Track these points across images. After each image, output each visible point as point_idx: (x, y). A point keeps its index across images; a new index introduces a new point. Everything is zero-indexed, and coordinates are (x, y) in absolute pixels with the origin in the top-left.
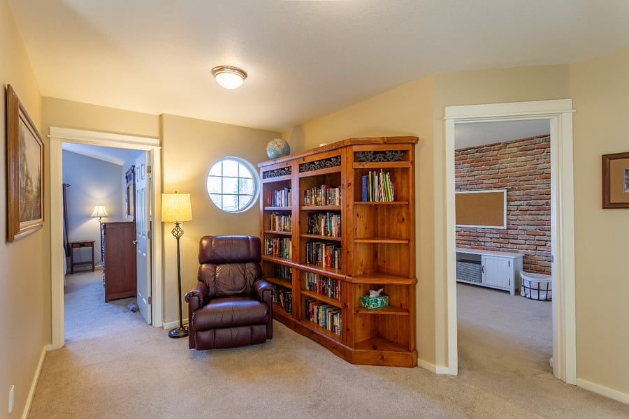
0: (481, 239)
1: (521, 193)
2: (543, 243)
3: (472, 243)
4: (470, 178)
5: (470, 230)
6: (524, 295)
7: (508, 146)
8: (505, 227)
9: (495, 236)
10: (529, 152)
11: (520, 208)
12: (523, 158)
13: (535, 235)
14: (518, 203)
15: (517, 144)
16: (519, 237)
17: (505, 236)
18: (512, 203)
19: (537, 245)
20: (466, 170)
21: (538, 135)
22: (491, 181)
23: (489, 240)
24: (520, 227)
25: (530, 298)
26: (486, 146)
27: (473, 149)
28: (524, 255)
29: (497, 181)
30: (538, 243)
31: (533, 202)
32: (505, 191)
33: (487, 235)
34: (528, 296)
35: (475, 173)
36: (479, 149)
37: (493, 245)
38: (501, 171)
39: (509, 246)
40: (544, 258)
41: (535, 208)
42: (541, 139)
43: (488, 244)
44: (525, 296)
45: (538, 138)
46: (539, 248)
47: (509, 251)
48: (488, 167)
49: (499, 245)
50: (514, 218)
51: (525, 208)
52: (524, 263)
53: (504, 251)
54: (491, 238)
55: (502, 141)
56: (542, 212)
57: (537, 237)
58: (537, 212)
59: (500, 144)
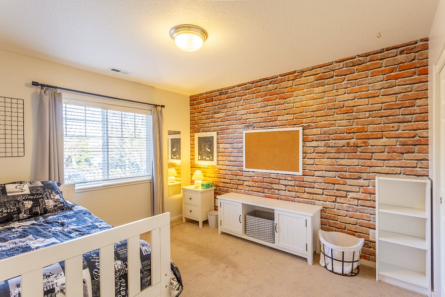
0: (275, 186)
1: (318, 131)
2: (344, 194)
3: (266, 191)
4: (263, 115)
5: (264, 176)
6: (324, 265)
7: (304, 75)
8: (300, 173)
9: (290, 183)
10: (326, 81)
11: (317, 150)
12: (321, 89)
13: (334, 184)
14: (314, 144)
15: (313, 72)
16: (316, 185)
17: (301, 184)
18: (308, 144)
19: (337, 196)
20: (259, 104)
21: (337, 59)
22: (285, 117)
23: (283, 187)
24: (317, 173)
25: (332, 271)
26: (280, 76)
27: (266, 80)
28: (321, 207)
29: (290, 117)
30: (338, 193)
31: (332, 143)
32: (300, 129)
33: (282, 182)
34: (329, 267)
35: (268, 108)
36: (272, 80)
37: (288, 193)
38: (297, 105)
39: (305, 195)
40: (345, 213)
41: (333, 150)
42: (342, 64)
43: (282, 193)
44: (326, 267)
45: (337, 62)
46: (338, 200)
47: (305, 203)
48: (282, 101)
49: (293, 194)
50: (311, 162)
51: (322, 149)
52: (321, 218)
53: (299, 202)
54: (286, 185)
55: (298, 68)
56: (342, 155)
57: (336, 187)
58: (337, 155)
59: (295, 72)
